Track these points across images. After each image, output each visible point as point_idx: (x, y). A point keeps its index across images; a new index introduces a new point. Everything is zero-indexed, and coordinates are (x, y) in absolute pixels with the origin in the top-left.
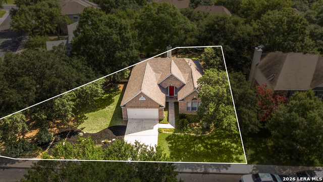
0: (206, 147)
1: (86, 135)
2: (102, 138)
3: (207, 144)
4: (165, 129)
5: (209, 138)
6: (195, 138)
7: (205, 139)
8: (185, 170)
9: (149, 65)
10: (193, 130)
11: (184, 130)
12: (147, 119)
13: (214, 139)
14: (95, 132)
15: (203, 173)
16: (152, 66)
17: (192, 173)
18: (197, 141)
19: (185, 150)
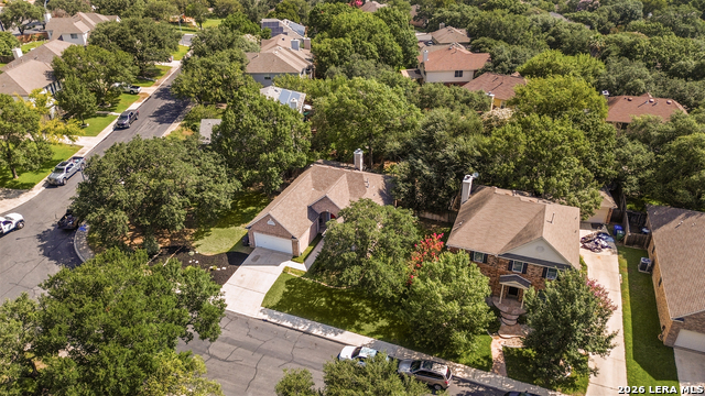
0: (329, 303)
1: (198, 256)
2: (212, 263)
3: (333, 299)
4: (294, 270)
5: (342, 293)
6: (324, 289)
7: (335, 293)
8: (284, 324)
9: (310, 177)
10: (328, 278)
11: (317, 276)
12: (279, 252)
13: (348, 296)
14: (209, 254)
15: (304, 332)
16: (313, 178)
17: (291, 329)
18: (324, 293)
19: (300, 300)
